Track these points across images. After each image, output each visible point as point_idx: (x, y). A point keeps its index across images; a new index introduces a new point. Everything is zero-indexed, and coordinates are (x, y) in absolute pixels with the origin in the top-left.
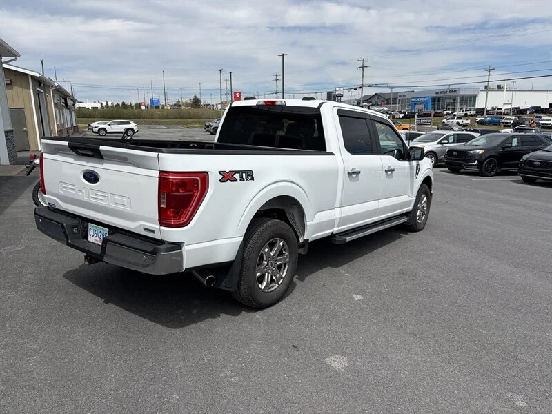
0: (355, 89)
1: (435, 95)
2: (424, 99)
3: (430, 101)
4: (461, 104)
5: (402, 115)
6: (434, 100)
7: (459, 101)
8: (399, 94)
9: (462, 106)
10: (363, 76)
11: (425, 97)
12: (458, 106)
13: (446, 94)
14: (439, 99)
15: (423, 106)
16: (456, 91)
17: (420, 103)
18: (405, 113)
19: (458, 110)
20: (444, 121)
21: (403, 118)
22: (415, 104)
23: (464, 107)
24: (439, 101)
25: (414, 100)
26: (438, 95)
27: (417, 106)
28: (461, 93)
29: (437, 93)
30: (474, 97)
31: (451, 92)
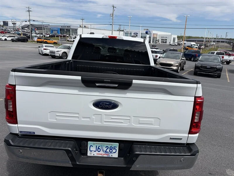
0: (26, 21)
1: (61, 28)
2: (57, 29)
3: (59, 30)
4: (72, 32)
5: (48, 36)
6: (61, 30)
7: (71, 31)
8: (45, 26)
9: (72, 33)
10: (29, 15)
11: (57, 28)
12: (71, 33)
13: (65, 28)
14: (63, 29)
15: (56, 32)
16: (69, 27)
17: (55, 30)
18: (50, 35)
19: (71, 35)
20: (68, 39)
21: (49, 37)
22: (53, 31)
23: (73, 34)
24: (63, 30)
25: (52, 29)
26: (63, 28)
27: (54, 32)
28: (72, 27)
29: (62, 27)
30: (76, 30)
31: (67, 27)
